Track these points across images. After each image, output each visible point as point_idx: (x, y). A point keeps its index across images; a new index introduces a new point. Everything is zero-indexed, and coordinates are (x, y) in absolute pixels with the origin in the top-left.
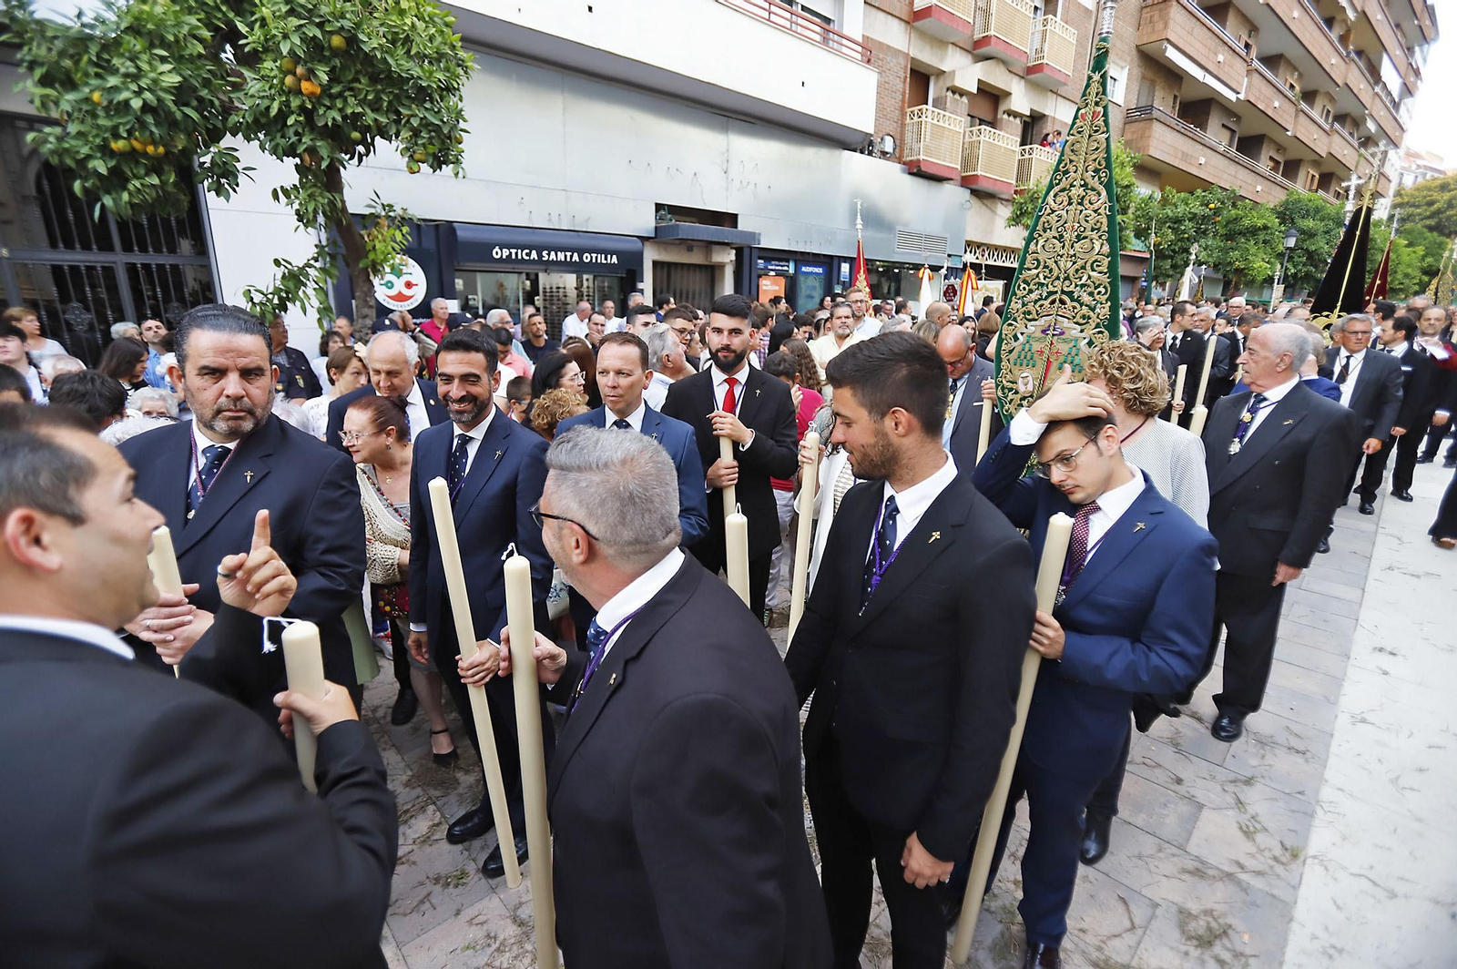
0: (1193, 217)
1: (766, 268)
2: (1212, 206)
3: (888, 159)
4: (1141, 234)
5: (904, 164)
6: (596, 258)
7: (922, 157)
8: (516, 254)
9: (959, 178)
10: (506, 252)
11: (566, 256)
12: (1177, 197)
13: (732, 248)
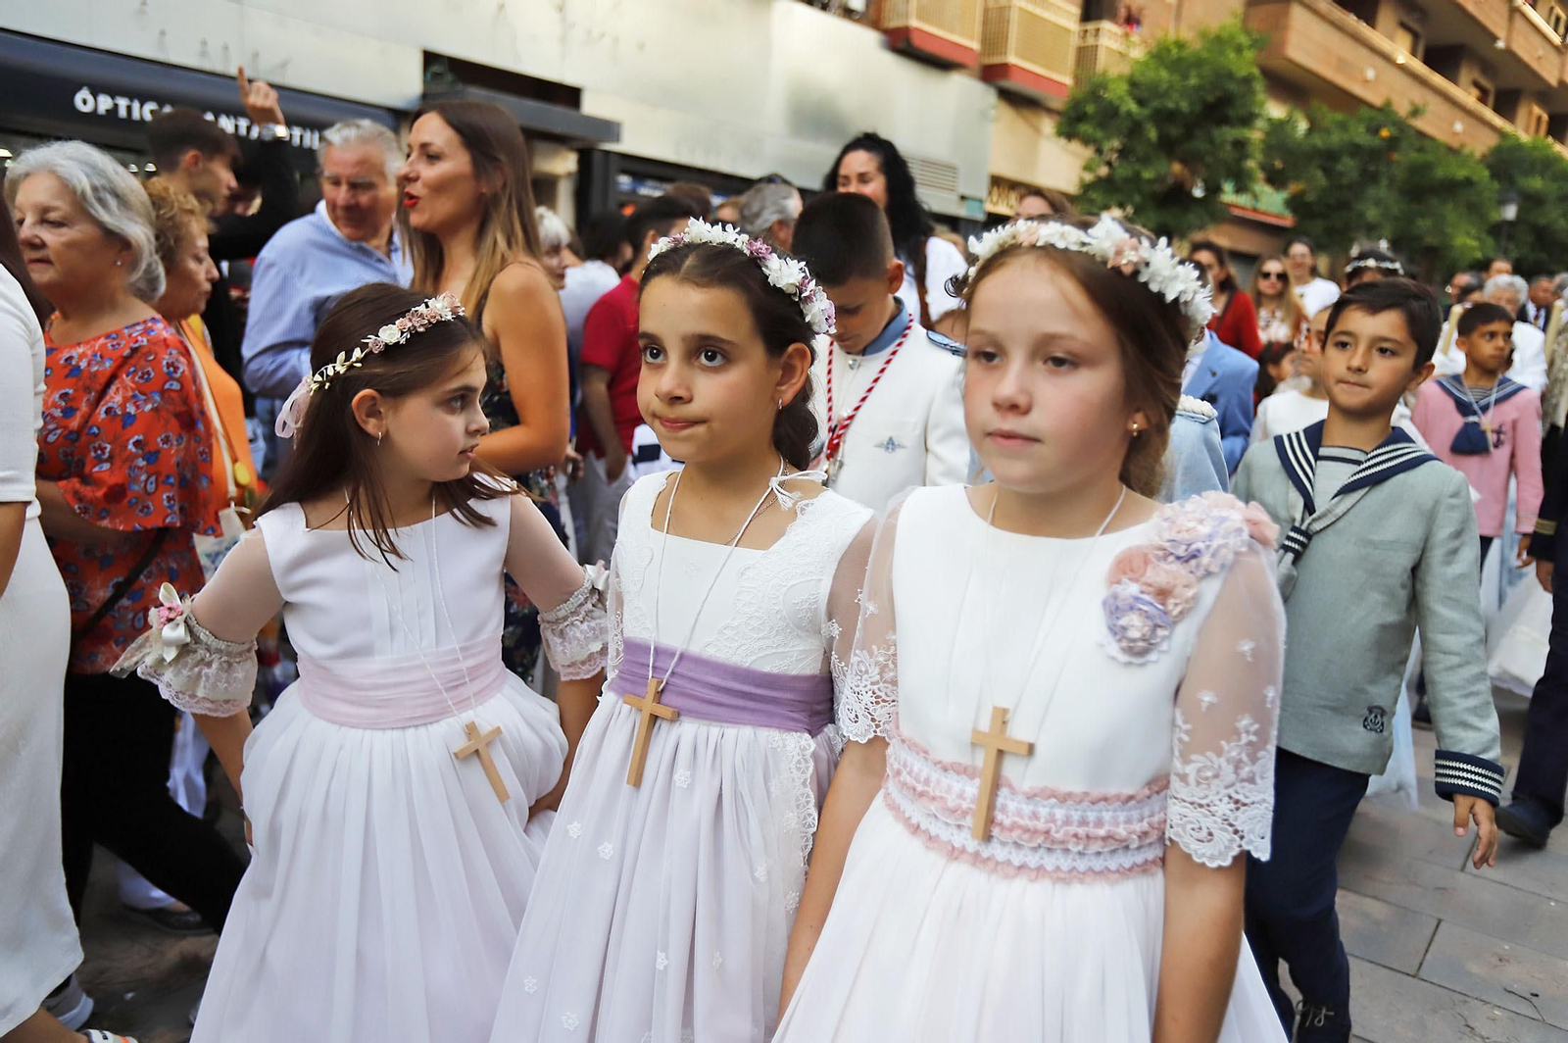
0: (1355, 150)
1: (634, 192)
2: (1385, 133)
3: (858, 21)
4: (1275, 180)
5: (887, 32)
6: (301, 137)
7: (914, 23)
8: (129, 109)
9: (975, 66)
10: (105, 103)
11: (237, 127)
12: (1331, 116)
13: (572, 149)
